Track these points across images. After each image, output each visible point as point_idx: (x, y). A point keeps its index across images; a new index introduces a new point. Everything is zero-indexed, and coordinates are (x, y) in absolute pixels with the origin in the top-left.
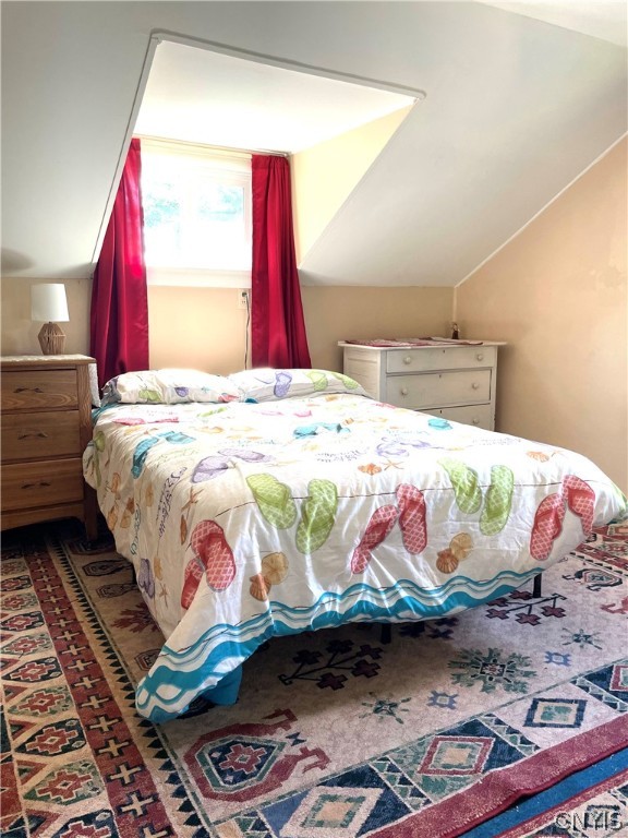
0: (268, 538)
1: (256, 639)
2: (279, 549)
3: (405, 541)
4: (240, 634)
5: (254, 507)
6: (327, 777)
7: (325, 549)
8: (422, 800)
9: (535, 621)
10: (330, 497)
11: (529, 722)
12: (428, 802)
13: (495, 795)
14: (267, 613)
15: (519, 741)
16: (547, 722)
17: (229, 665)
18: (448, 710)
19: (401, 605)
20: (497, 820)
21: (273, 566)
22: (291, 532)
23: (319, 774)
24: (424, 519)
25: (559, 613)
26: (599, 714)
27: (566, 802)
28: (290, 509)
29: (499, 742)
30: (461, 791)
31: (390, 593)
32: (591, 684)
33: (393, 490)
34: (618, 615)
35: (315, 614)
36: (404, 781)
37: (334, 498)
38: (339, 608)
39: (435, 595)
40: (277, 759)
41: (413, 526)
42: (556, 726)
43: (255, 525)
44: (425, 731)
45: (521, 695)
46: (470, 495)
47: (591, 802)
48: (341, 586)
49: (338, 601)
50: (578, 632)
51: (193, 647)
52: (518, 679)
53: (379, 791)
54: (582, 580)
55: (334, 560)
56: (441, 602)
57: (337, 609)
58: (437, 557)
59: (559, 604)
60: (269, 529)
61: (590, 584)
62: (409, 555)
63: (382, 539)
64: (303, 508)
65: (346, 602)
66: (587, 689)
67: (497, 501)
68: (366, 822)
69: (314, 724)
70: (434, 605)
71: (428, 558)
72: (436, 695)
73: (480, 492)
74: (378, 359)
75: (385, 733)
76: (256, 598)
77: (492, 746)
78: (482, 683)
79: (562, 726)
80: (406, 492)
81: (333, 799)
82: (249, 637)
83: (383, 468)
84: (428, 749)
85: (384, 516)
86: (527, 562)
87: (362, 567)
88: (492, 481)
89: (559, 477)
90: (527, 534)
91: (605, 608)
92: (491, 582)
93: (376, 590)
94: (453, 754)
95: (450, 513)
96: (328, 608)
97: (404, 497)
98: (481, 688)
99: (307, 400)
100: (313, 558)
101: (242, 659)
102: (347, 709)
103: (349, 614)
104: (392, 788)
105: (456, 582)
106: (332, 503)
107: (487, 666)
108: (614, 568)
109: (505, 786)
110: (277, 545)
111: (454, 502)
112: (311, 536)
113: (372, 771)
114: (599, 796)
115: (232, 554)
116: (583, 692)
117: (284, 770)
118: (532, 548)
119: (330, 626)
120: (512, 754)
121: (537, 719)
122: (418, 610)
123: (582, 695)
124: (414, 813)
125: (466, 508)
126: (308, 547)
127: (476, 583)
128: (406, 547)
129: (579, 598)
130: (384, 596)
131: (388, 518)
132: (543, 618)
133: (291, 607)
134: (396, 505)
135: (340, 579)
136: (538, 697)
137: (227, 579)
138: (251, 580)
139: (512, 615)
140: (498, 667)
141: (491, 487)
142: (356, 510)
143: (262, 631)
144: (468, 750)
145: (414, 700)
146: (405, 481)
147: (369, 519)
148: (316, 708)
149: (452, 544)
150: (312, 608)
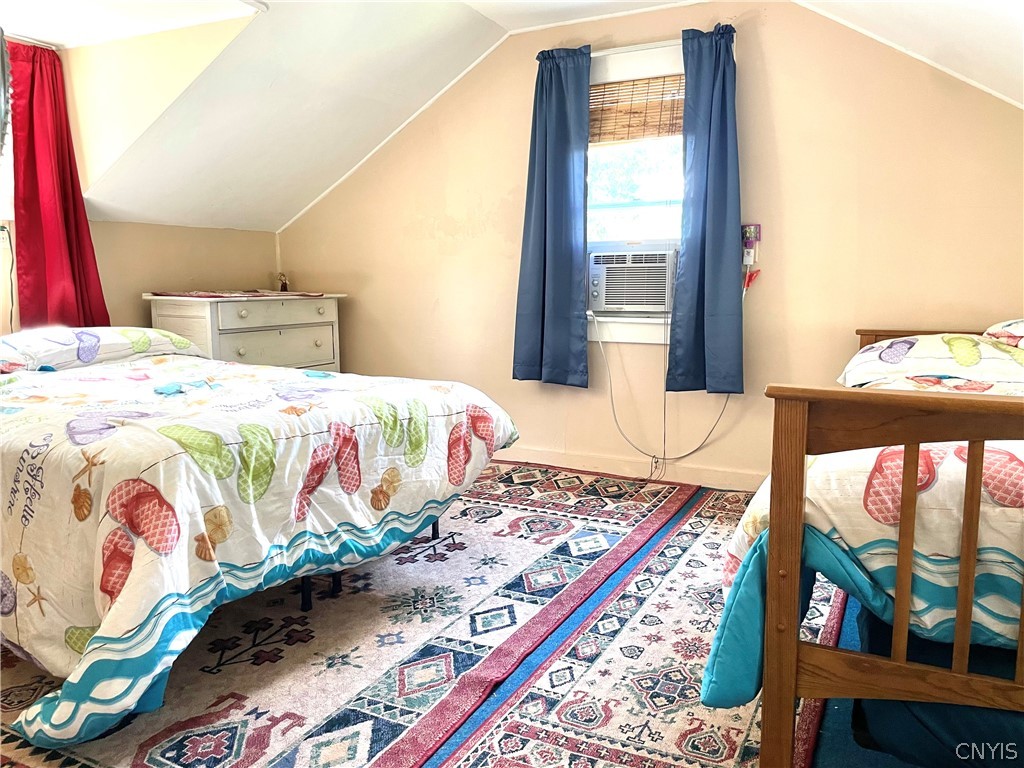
0: (209, 492)
1: (206, 607)
2: (222, 503)
3: (341, 482)
4: (192, 603)
5: (186, 458)
6: (311, 730)
7: (269, 497)
8: (414, 715)
9: (443, 558)
10: (266, 440)
11: (474, 632)
12: (418, 715)
13: (474, 690)
14: (218, 575)
15: (473, 648)
16: (489, 628)
17: (183, 640)
18: (400, 645)
19: (344, 548)
20: (483, 707)
21: (217, 521)
22: (232, 481)
23: (298, 732)
24: (356, 457)
25: (461, 547)
26: (526, 611)
27: (531, 676)
28: (226, 456)
29: (456, 654)
30: (444, 697)
31: (332, 538)
32: (511, 592)
33: (326, 429)
34: (509, 537)
35: (266, 569)
36: (387, 708)
37: (270, 441)
38: (288, 560)
39: (372, 534)
40: (246, 736)
41: (347, 465)
42: (497, 629)
43: (192, 477)
44: (386, 667)
45: (458, 616)
46: (393, 429)
47: (549, 671)
48: (286, 535)
49: (285, 553)
50: (483, 557)
51: (142, 626)
52: (449, 605)
53: (369, 724)
54: (469, 517)
55: (278, 508)
56: (378, 539)
57: (285, 562)
58: (371, 495)
59: (458, 539)
60: (208, 480)
61: (477, 519)
62: (346, 496)
63: (320, 482)
64: (241, 454)
65: (293, 552)
66: (509, 597)
67: (417, 433)
68: (371, 748)
69: (270, 695)
70: (373, 544)
71: (363, 497)
72: (382, 637)
73: (401, 425)
74: (206, 312)
75: (349, 680)
76: (205, 559)
77: (452, 658)
78: (419, 616)
79: (502, 628)
80: (338, 429)
81: (328, 743)
82: (198, 606)
83: (307, 408)
84: (397, 678)
85: (323, 455)
86: (447, 489)
87: (304, 514)
88: (410, 414)
89: (462, 407)
90: (444, 463)
91: (496, 534)
92: (419, 513)
93: (319, 537)
94: (421, 675)
95: (379, 448)
96: (277, 562)
97: (338, 434)
98: (420, 620)
99: (127, 364)
100: (257, 509)
101: (194, 632)
102: (298, 673)
103: (297, 566)
104: (380, 716)
105: (389, 518)
106: (269, 446)
107: (415, 602)
108: (491, 502)
109: (480, 682)
110: (219, 499)
111: (381, 437)
112: (253, 484)
113: (353, 711)
114: (553, 665)
115: (173, 511)
116: (507, 599)
117: (260, 741)
118: (450, 475)
119: (279, 581)
120: (472, 659)
121: (480, 628)
122: (360, 552)
123: (507, 602)
124: (411, 726)
125: (392, 442)
126: (251, 498)
127: (407, 517)
128: (343, 488)
129: (472, 531)
130: (327, 542)
131: (326, 457)
132: (449, 554)
133: (240, 565)
134: (331, 442)
135: (284, 530)
136: (472, 613)
137: (172, 540)
138: (197, 539)
139: (420, 557)
140: (428, 601)
141: (410, 419)
142: (295, 452)
143: (213, 596)
144: (433, 669)
145: (363, 647)
146: (335, 419)
147: (309, 460)
148: (262, 683)
149: (383, 480)
150: (262, 563)
